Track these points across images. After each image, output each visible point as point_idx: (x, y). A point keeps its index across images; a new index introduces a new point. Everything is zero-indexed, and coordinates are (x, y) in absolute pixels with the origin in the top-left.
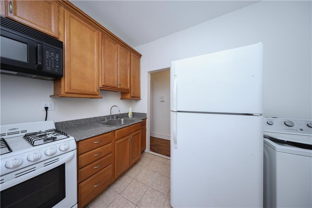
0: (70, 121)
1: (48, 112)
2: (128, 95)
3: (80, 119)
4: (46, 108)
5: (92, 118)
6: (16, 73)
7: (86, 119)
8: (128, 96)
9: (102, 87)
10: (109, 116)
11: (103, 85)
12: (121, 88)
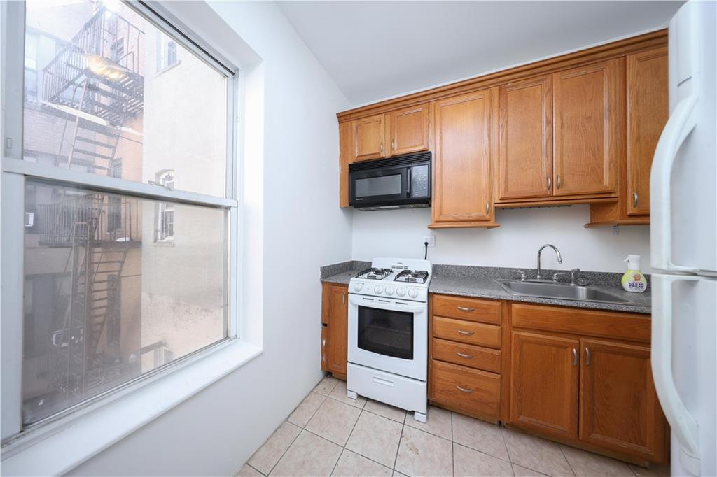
0: (452, 266)
1: (428, 248)
2: (614, 209)
3: (467, 265)
4: (426, 244)
5: (491, 268)
6: (398, 206)
7: (478, 267)
8: (614, 214)
9: (500, 202)
10: (535, 270)
11: (500, 197)
12: (565, 193)
